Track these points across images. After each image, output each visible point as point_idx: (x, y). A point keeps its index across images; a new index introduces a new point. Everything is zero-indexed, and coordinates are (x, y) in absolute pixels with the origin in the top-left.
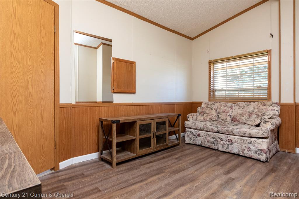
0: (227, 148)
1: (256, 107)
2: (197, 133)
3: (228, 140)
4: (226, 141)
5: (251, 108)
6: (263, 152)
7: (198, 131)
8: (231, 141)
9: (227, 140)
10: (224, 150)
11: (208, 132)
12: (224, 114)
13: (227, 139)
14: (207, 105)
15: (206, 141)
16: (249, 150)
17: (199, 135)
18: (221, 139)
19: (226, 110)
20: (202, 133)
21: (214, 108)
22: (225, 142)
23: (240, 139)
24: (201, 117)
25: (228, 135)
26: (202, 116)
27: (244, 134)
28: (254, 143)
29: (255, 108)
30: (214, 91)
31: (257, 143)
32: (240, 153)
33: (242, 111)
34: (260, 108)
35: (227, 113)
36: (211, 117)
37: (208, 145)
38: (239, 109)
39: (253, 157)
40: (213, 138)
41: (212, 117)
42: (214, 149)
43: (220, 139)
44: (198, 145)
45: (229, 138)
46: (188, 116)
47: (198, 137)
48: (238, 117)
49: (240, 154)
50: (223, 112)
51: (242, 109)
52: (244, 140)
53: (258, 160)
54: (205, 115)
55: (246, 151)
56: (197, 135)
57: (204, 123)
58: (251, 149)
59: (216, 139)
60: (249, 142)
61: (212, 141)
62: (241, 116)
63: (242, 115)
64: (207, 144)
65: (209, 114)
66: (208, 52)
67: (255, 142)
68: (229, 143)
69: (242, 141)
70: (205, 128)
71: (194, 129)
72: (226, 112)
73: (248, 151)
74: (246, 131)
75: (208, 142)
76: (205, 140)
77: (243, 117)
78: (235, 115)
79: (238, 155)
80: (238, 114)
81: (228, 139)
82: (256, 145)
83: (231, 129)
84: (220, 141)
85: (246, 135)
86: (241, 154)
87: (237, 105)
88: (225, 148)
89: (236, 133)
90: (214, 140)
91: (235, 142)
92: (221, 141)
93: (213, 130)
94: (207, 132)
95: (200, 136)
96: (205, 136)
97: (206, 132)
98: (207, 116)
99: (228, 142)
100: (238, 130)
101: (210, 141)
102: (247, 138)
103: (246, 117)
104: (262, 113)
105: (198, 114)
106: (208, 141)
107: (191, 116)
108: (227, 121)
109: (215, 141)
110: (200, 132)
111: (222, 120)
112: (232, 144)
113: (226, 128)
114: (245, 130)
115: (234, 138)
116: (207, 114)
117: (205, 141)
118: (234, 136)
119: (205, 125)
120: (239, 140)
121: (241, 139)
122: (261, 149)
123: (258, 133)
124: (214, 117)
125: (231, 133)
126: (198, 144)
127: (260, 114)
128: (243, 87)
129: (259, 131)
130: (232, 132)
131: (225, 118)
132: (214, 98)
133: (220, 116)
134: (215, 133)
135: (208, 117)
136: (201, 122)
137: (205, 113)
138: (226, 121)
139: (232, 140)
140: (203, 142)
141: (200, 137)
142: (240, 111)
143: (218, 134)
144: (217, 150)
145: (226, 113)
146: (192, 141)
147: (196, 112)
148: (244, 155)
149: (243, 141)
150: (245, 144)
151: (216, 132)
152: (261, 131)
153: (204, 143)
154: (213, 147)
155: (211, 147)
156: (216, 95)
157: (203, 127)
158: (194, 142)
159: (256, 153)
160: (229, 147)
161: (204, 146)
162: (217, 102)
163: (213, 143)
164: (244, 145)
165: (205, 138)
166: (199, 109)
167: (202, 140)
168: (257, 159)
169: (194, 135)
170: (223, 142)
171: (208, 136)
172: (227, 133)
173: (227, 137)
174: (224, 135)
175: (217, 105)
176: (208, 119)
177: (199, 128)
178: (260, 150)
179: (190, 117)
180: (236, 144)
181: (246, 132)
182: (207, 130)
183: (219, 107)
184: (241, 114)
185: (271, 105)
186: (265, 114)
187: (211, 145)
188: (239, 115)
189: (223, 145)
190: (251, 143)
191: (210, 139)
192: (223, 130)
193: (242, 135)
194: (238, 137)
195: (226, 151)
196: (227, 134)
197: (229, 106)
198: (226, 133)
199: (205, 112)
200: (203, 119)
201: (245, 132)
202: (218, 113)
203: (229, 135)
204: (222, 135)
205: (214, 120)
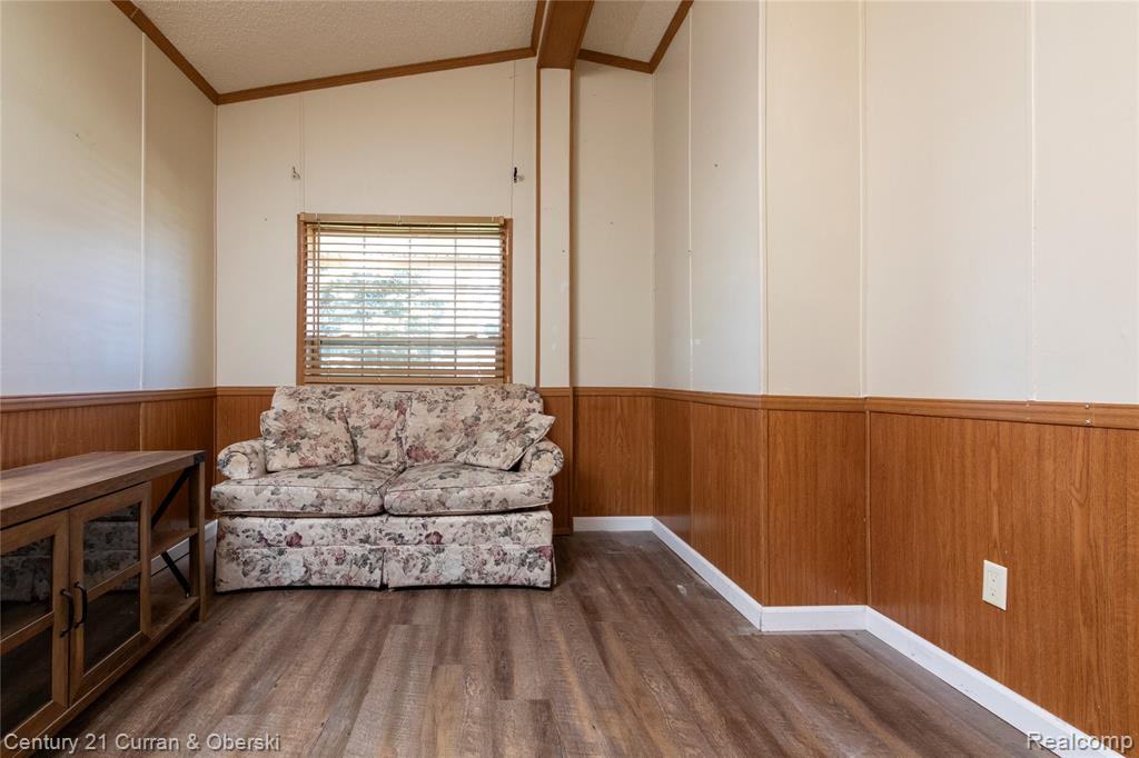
0: (422, 571)
1: (484, 404)
2: (285, 533)
3: (428, 536)
4: (420, 542)
5: (467, 408)
6: (545, 555)
7: (288, 522)
8: (437, 541)
9: (423, 538)
10: (411, 582)
11: (342, 521)
12: (376, 434)
13: (421, 535)
14: (301, 400)
15: (332, 561)
16: (502, 557)
17: (295, 541)
18: (399, 539)
19: (381, 417)
20: (311, 527)
21: (337, 411)
22: (412, 549)
23: (472, 525)
24: (288, 455)
25: (428, 519)
26: (294, 448)
27: (486, 503)
28: (517, 531)
29: (480, 407)
30: (317, 343)
31: (526, 528)
32: (468, 578)
33: (440, 421)
34: (495, 405)
35: (389, 428)
36: (330, 451)
37: (338, 576)
38: (429, 411)
39: (512, 582)
40: (361, 541)
41: (337, 450)
42: (370, 588)
43: (392, 542)
44: (291, 588)
45: (431, 530)
46: (222, 456)
47: (289, 549)
48: (432, 440)
49: (470, 582)
50: (374, 427)
51: (441, 411)
52: (483, 527)
53: (530, 588)
54: (305, 444)
55: (490, 567)
56: (284, 543)
57: (317, 482)
58: (505, 554)
59: (375, 543)
60: (502, 530)
61: (359, 555)
62: (440, 439)
63: (442, 431)
64: (337, 574)
65: (324, 440)
66: (296, 176)
67: (520, 527)
68: (429, 550)
69: (479, 532)
70: (329, 502)
71: (264, 515)
72: (382, 425)
73: (497, 563)
74: (491, 491)
75: (338, 564)
76: (326, 556)
77: (448, 440)
78: (417, 437)
79: (465, 586)
80: (427, 430)
81: (425, 533)
82: (523, 535)
83: (439, 491)
84: (394, 550)
85: (493, 507)
86: (475, 579)
87: (422, 398)
88: (416, 572)
89: (458, 507)
90: (368, 546)
91: (454, 540)
92: (399, 547)
93: (364, 507)
94: (333, 522)
95: (302, 542)
96: (324, 541)
97: (330, 520)
98: (313, 449)
99: (424, 548)
100: (465, 493)
101: (349, 558)
102: (494, 518)
103: (457, 439)
104: (515, 424)
105: (270, 443)
106: (340, 561)
107: (239, 456)
108: (390, 463)
109: (371, 551)
110: (299, 525)
111: (371, 458)
112: (440, 551)
113: (419, 493)
114: (487, 490)
115: (451, 526)
116: (313, 442)
117: (325, 563)
118: (447, 518)
119: (326, 492)
120: (469, 529)
121: (475, 523)
122: (537, 546)
123: (529, 494)
124: (343, 450)
125: (440, 510)
126: (286, 583)
127: (510, 428)
128: (429, 333)
129: (531, 488)
130: (444, 505)
131: (381, 450)
132: (315, 371)
133: (361, 442)
134: (370, 521)
135: (321, 450)
136: (300, 477)
137: (303, 438)
138: (387, 464)
139: (441, 537)
140: (315, 568)
141: (301, 546)
142: (434, 421)
143: (384, 518)
144: (384, 587)
145: (385, 431)
146: (256, 573)
147: (254, 433)
148: (483, 582)
149: (483, 531)
150: (488, 539)
151: (376, 515)
152: (538, 483)
153: (320, 572)
154: (364, 577)
155: (353, 583)
156: (323, 359)
157: (317, 502)
158: (266, 579)
159: (523, 564)
160: (430, 564)
161: (320, 582)
162: (341, 389)
163: (365, 563)
164: (484, 547)
165: (324, 549)
166: (269, 421)
167: (311, 559)
168: (526, 583)
169: (270, 546)
170: (404, 550)
171: (339, 536)
172: (425, 512)
173: (424, 526)
174: (412, 520)
175: (345, 398)
176: (322, 461)
177: (296, 507)
178: (536, 550)
179: (238, 462)
180: (455, 546)
181: (492, 495)
182: (335, 511)
183: (355, 407)
184: (440, 431)
185: (525, 397)
186: (527, 426)
187: (352, 574)
188: (433, 436)
189: (407, 561)
190: (507, 532)
191: (349, 549)
192: (408, 502)
193: (479, 508)
194: (463, 519)
195: (418, 583)
196: (423, 516)
197: (393, 401)
198: (420, 512)
199: (301, 432)
200: (298, 464)
201: (489, 498)
202: (354, 433)
203: (430, 516)
204: (403, 520)
205: (346, 461)
